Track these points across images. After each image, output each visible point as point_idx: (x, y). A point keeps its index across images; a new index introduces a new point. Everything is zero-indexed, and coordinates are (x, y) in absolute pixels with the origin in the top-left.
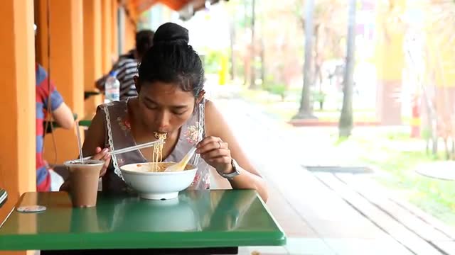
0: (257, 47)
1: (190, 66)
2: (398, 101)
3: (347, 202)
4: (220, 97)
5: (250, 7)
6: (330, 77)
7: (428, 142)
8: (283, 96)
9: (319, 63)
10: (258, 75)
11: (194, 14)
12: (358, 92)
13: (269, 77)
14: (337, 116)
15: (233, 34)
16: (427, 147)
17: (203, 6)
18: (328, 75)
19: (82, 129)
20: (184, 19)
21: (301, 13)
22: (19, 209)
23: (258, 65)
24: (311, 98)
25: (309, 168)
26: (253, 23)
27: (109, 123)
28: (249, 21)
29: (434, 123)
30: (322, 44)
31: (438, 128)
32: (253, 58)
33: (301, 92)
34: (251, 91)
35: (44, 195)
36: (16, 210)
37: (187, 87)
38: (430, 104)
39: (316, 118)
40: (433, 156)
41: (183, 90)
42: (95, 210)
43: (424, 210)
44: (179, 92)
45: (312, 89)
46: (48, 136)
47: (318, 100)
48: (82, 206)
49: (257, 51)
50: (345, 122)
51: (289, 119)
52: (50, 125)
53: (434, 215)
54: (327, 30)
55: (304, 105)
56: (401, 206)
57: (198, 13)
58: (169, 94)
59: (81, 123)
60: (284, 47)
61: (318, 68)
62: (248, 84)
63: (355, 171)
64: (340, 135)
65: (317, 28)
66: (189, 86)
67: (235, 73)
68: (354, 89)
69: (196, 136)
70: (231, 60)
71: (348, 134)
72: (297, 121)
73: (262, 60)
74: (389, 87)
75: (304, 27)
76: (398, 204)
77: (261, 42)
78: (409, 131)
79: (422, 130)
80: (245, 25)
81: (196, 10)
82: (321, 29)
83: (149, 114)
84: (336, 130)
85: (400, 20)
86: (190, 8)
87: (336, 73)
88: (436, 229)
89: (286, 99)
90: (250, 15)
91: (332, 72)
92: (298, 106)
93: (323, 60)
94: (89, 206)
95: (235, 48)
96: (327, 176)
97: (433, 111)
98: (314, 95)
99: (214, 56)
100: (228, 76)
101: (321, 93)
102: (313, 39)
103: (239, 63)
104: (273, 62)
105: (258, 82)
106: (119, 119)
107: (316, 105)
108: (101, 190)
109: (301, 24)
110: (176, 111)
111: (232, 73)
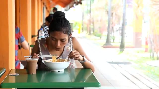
0: (92, 20)
1: (66, 25)
2: (140, 39)
3: (122, 74)
4: (79, 38)
5: (89, 6)
6: (117, 31)
7: (151, 54)
8: (100, 37)
9: (113, 26)
10: (92, 30)
11: (69, 9)
12: (126, 36)
13: (96, 31)
14: (119, 45)
15: (83, 16)
16: (151, 56)
17: (73, 6)
18: (116, 30)
19: (31, 48)
20: (66, 10)
21: (107, 8)
22: (10, 75)
23: (92, 27)
24: (110, 38)
25: (109, 62)
26: (90, 12)
27: (40, 46)
28: (89, 12)
29: (153, 47)
30: (114, 19)
31: (154, 49)
32: (90, 24)
33: (107, 36)
34: (89, 36)
35: (18, 70)
36: (9, 75)
37: (65, 32)
38: (152, 40)
39: (112, 45)
40: (152, 59)
41: (64, 33)
42: (36, 75)
43: (149, 77)
44: (63, 34)
45: (110, 35)
46: (19, 50)
47: (113, 39)
48: (31, 74)
49: (91, 22)
50: (122, 47)
51: (102, 45)
52: (20, 47)
53: (153, 79)
54: (116, 14)
55: (108, 41)
56: (141, 76)
57: (71, 9)
58: (59, 35)
59: (30, 46)
60: (101, 21)
61: (112, 28)
62: (88, 33)
63: (125, 63)
64: (120, 51)
65: (112, 14)
66: (66, 32)
67: (84, 29)
68: (125, 35)
69: (70, 49)
70: (82, 25)
71: (123, 51)
72: (105, 46)
73: (93, 25)
74: (137, 34)
75: (108, 13)
76: (140, 75)
77: (93, 18)
78: (144, 50)
79: (149, 50)
80: (87, 13)
81: (70, 7)
82: (114, 14)
83: (53, 42)
84: (119, 49)
85: (141, 11)
86: (68, 7)
87: (119, 30)
88: (153, 84)
89: (101, 38)
90: (89, 9)
91: (118, 29)
92: (106, 41)
93: (115, 25)
94: (33, 74)
95: (84, 20)
96: (115, 65)
97: (153, 43)
98: (111, 37)
99: (76, 23)
100: (81, 30)
101: (114, 36)
102: (111, 18)
103: (85, 26)
104: (97, 26)
105: (92, 32)
106: (43, 44)
107: (112, 41)
108: (38, 68)
109: (107, 12)
110: (62, 40)
111: (83, 29)
